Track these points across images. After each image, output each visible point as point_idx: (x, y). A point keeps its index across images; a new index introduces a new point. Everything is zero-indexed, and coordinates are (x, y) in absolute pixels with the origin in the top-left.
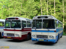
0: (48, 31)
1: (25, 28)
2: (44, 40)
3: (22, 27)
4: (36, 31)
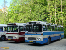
0: (36, 34)
1: (21, 32)
3: (19, 31)
4: (28, 34)
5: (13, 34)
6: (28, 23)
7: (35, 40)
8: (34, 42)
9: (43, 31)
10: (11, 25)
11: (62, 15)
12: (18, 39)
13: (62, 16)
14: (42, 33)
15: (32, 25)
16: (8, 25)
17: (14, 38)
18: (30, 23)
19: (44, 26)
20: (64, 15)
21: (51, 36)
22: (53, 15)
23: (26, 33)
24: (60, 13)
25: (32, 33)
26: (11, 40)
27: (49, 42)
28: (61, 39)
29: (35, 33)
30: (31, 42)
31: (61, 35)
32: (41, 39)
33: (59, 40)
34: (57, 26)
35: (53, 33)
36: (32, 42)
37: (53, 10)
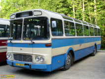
4: (12, 45)
11: (95, 8)
13: (95, 11)
22: (79, 8)
25: (22, 41)
29: (29, 42)
31: (95, 45)
32: (46, 59)
34: (88, 25)
35: (81, 41)
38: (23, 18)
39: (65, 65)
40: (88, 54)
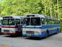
1: (18, 25)
2: (32, 35)
3: (15, 25)
4: (25, 27)
5: (10, 27)
6: (26, 16)
7: (34, 33)
8: (33, 36)
9: (42, 25)
10: (7, 18)
12: (15, 33)
14: (41, 26)
15: (30, 18)
16: (4, 18)
17: (10, 32)
18: (28, 16)
19: (43, 19)
20: (59, 8)
21: (49, 29)
22: (48, 8)
23: (24, 26)
24: (56, 5)
25: (30, 26)
26: (8, 34)
27: (46, 36)
28: (58, 32)
30: (29, 35)
31: (58, 29)
33: (56, 34)
34: (54, 19)
36: (31, 35)
37: (49, 2)
38: (30, 17)
39: (45, 36)
40: (54, 33)
